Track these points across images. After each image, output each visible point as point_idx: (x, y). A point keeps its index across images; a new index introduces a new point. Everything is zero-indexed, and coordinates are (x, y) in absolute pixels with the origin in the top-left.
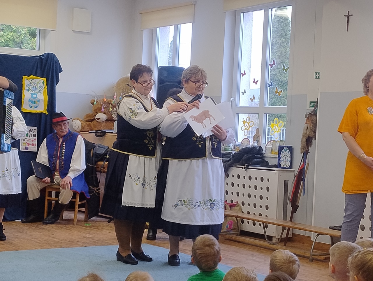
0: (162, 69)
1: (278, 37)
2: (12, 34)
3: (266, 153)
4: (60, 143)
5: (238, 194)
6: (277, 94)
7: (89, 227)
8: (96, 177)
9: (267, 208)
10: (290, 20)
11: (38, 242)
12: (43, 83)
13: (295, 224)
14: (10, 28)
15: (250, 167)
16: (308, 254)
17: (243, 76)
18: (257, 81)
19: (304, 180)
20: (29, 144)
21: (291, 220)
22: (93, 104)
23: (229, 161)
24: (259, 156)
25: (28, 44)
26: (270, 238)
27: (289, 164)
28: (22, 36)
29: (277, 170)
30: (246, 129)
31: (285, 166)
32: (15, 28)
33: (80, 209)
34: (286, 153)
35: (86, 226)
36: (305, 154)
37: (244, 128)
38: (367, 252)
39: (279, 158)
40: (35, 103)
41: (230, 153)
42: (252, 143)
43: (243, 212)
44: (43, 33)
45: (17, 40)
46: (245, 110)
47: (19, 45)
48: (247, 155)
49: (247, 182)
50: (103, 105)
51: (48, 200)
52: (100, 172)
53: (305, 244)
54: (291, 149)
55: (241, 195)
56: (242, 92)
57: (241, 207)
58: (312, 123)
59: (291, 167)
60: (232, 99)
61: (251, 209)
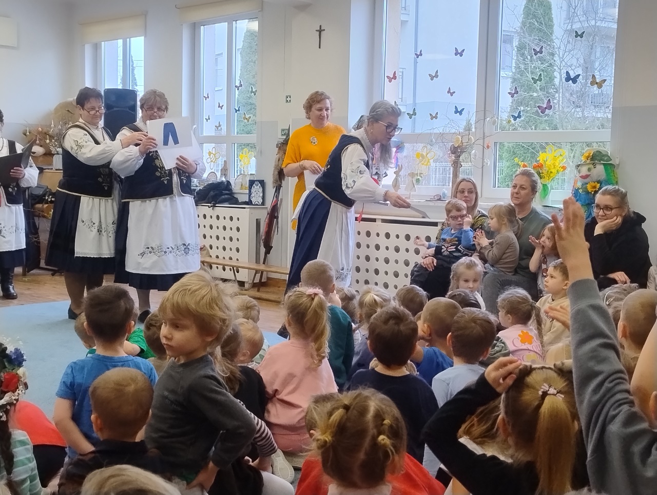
3: (236, 188)
5: (205, 237)
6: (246, 121)
8: (34, 224)
9: (238, 250)
17: (206, 100)
18: (223, 106)
19: (277, 218)
21: (264, 263)
22: (25, 134)
24: (228, 192)
26: (242, 284)
27: (260, 201)
29: (248, 208)
30: (212, 161)
31: (257, 203)
34: (257, 188)
36: (278, 188)
37: (209, 160)
39: (250, 193)
42: (220, 178)
43: (211, 256)
46: (210, 139)
48: (214, 192)
49: (214, 222)
50: (38, 136)
52: (39, 216)
54: (262, 183)
55: (208, 237)
56: (206, 119)
57: (208, 251)
59: (263, 204)
60: (195, 126)
61: (221, 253)
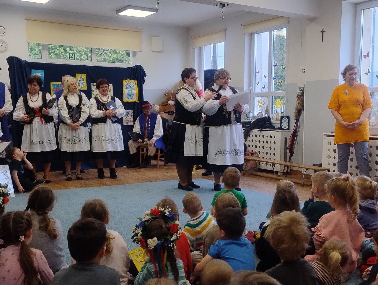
0: (207, 72)
1: (278, 49)
2: (116, 55)
3: (273, 120)
4: (147, 119)
5: (256, 147)
6: (279, 84)
7: (167, 169)
9: (274, 154)
10: (286, 38)
11: (136, 179)
12: (135, 83)
13: (292, 163)
14: (115, 52)
15: (263, 130)
16: (301, 182)
17: (257, 73)
18: (266, 76)
19: (297, 136)
20: (128, 121)
21: (289, 161)
22: (166, 95)
23: (250, 126)
24: (269, 123)
25: (126, 61)
26: (277, 173)
27: (287, 127)
28: (122, 56)
29: (280, 131)
30: (260, 106)
31: (285, 128)
32: (118, 52)
33: (161, 159)
34: (285, 120)
35: (165, 169)
36: (297, 120)
37: (258, 106)
38: (338, 179)
39: (281, 123)
40: (131, 96)
41: (251, 122)
42: (264, 115)
43: (259, 157)
44: (134, 53)
45: (120, 59)
46: (259, 95)
47: (121, 61)
48: (261, 123)
49: (261, 139)
50: (172, 95)
51: (142, 154)
53: (299, 176)
54: (288, 117)
55: (258, 147)
56: (257, 84)
57: (258, 154)
58: (301, 101)
59: (289, 129)
60: (251, 88)
61: (265, 155)
